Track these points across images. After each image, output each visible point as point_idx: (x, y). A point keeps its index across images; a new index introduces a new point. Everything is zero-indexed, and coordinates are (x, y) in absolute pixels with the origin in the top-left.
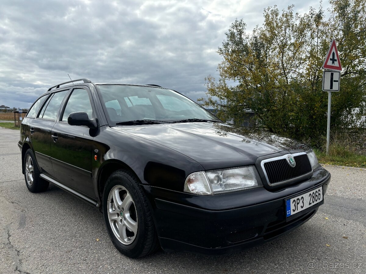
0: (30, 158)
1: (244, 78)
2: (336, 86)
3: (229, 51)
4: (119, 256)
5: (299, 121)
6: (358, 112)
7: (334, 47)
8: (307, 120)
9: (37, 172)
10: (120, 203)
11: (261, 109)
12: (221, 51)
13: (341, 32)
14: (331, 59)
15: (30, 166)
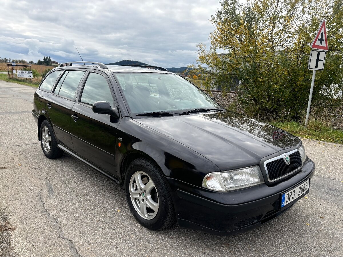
0: (46, 128)
1: (233, 48)
2: (321, 65)
3: (221, 20)
4: (139, 226)
5: (282, 93)
6: (337, 87)
7: (323, 28)
8: (289, 92)
9: (54, 143)
10: (143, 186)
11: (247, 80)
12: (214, 19)
13: (332, 9)
14: (319, 40)
15: (47, 136)
